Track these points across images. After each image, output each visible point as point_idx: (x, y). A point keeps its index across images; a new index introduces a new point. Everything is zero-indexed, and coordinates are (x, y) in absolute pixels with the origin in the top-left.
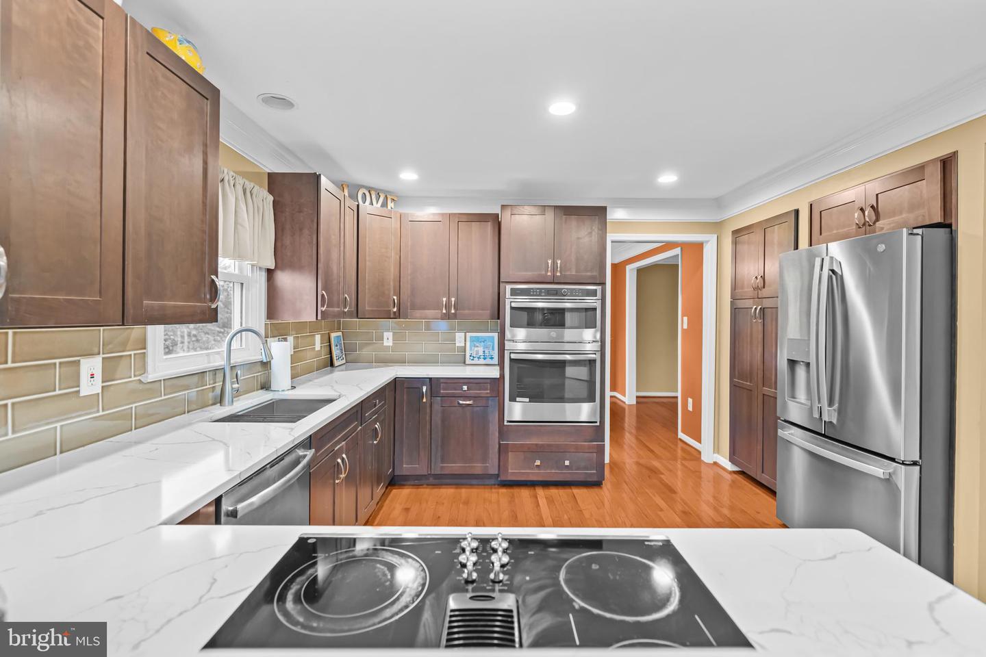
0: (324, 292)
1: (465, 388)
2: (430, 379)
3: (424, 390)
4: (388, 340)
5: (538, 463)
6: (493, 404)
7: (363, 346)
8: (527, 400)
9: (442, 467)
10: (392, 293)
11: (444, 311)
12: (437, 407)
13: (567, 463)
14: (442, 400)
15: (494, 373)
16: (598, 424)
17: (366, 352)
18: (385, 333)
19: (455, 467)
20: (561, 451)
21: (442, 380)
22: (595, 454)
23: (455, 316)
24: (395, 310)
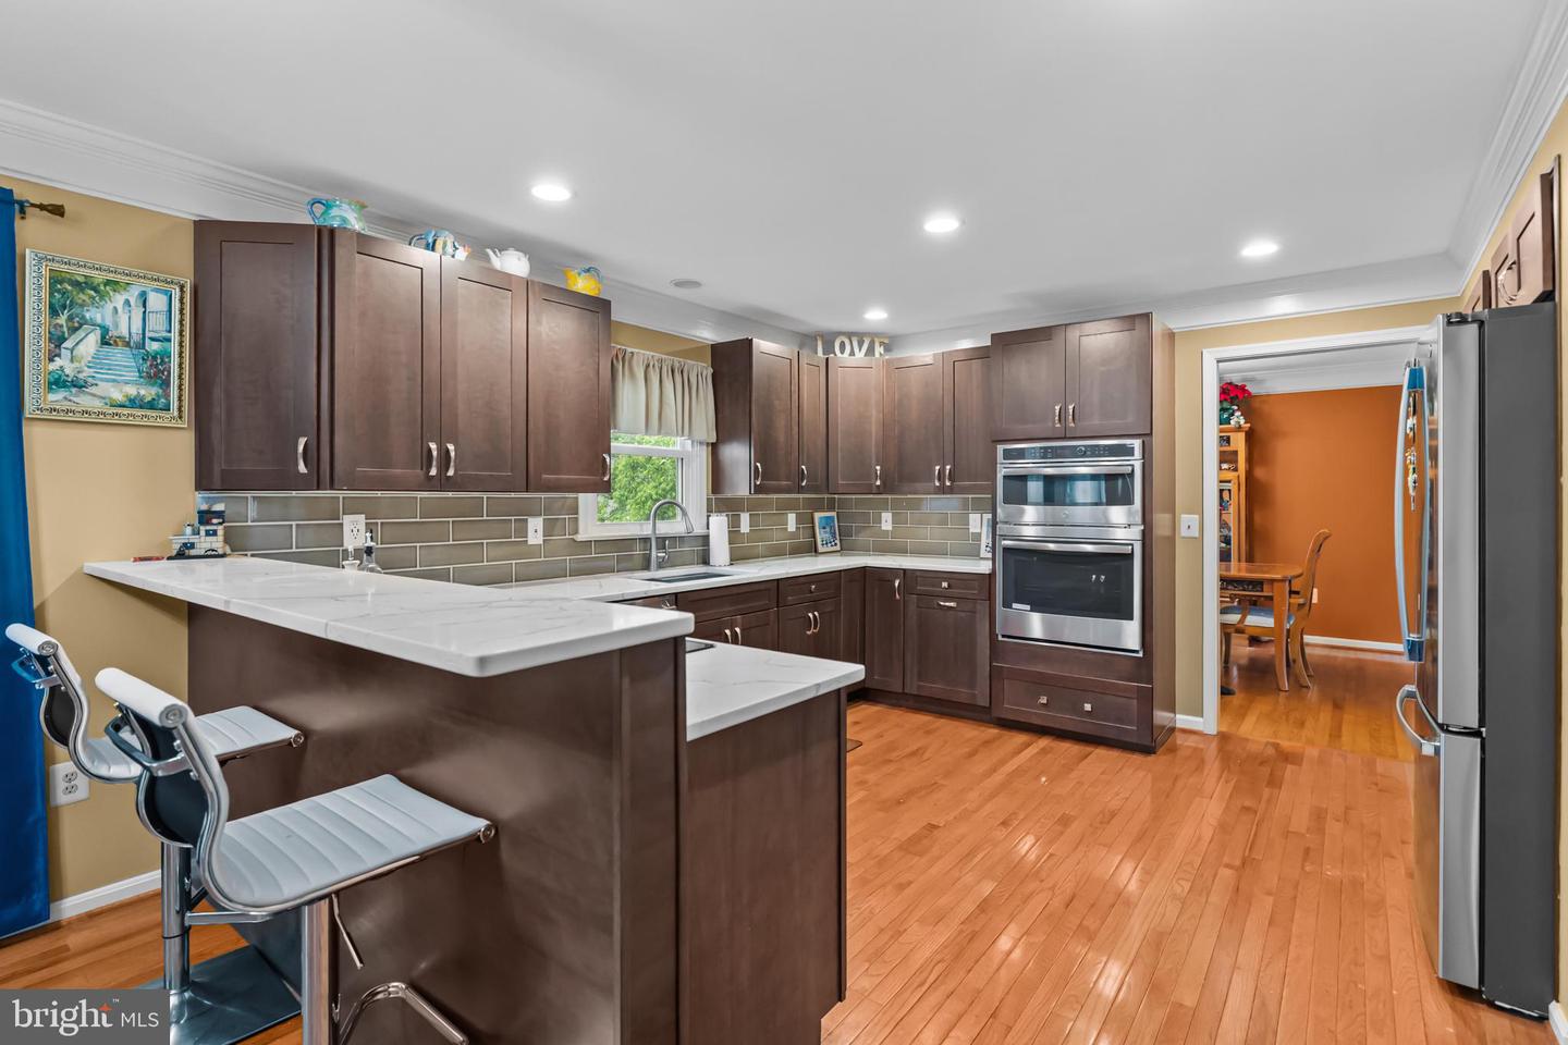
0: (758, 464)
1: (945, 584)
2: (904, 570)
3: (897, 584)
4: (887, 521)
5: (1044, 700)
6: (983, 608)
7: (860, 530)
8: (1028, 607)
9: (919, 687)
10: (874, 461)
11: (937, 484)
12: (912, 608)
13: (1088, 707)
14: (918, 599)
15: (984, 567)
16: (1141, 655)
17: (862, 538)
18: (883, 514)
19: (936, 688)
20: (1082, 689)
21: (918, 574)
22: (1135, 701)
23: (951, 490)
24: (878, 483)
